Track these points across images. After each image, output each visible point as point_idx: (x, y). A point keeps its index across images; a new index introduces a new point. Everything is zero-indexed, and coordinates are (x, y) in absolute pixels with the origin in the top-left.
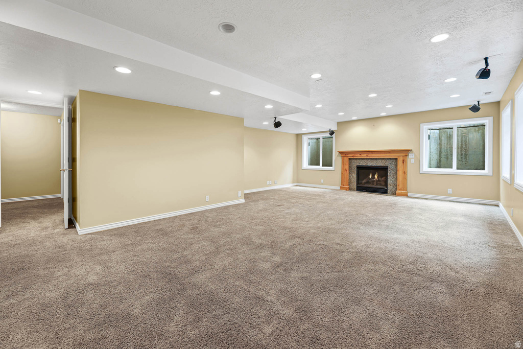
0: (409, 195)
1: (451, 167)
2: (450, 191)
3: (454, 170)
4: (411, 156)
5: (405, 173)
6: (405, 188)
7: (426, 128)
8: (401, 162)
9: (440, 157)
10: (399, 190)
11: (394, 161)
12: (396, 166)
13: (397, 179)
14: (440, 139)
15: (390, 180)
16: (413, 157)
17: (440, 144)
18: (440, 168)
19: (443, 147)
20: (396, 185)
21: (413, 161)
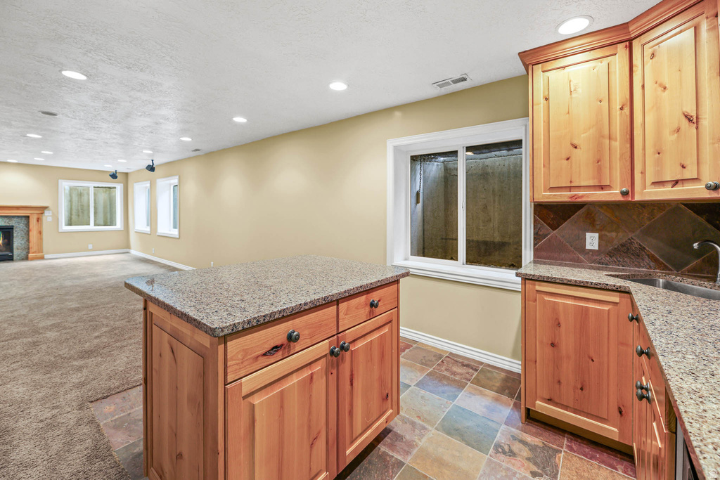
0: (46, 257)
1: (88, 224)
2: (90, 246)
3: (92, 227)
4: (47, 213)
5: (40, 233)
6: (40, 250)
7: (65, 185)
8: (35, 220)
9: (71, 214)
10: (33, 253)
11: (24, 219)
12: (28, 225)
13: (28, 240)
14: (71, 195)
15: (17, 242)
16: (51, 214)
17: (71, 201)
18: (71, 225)
19: (74, 204)
20: (28, 249)
21: (50, 219)
